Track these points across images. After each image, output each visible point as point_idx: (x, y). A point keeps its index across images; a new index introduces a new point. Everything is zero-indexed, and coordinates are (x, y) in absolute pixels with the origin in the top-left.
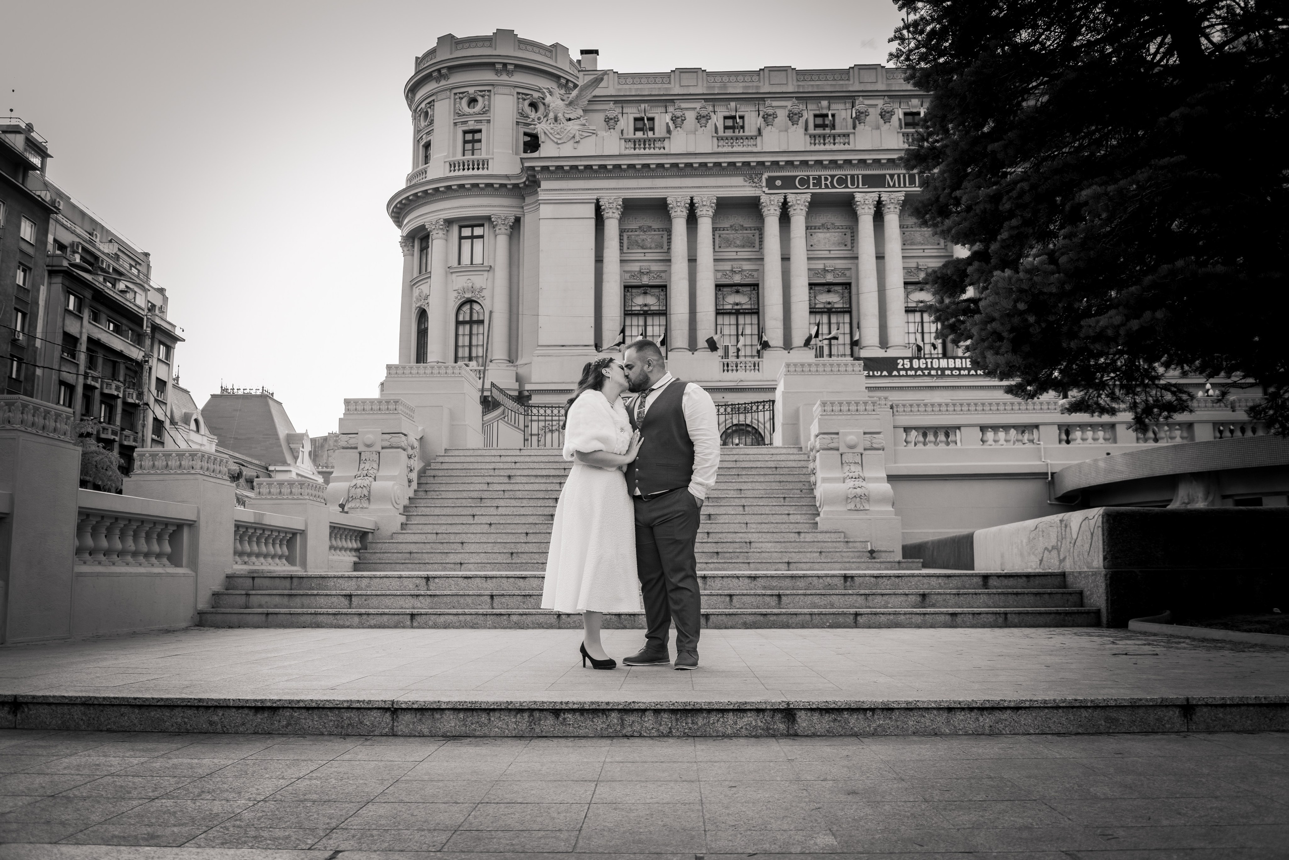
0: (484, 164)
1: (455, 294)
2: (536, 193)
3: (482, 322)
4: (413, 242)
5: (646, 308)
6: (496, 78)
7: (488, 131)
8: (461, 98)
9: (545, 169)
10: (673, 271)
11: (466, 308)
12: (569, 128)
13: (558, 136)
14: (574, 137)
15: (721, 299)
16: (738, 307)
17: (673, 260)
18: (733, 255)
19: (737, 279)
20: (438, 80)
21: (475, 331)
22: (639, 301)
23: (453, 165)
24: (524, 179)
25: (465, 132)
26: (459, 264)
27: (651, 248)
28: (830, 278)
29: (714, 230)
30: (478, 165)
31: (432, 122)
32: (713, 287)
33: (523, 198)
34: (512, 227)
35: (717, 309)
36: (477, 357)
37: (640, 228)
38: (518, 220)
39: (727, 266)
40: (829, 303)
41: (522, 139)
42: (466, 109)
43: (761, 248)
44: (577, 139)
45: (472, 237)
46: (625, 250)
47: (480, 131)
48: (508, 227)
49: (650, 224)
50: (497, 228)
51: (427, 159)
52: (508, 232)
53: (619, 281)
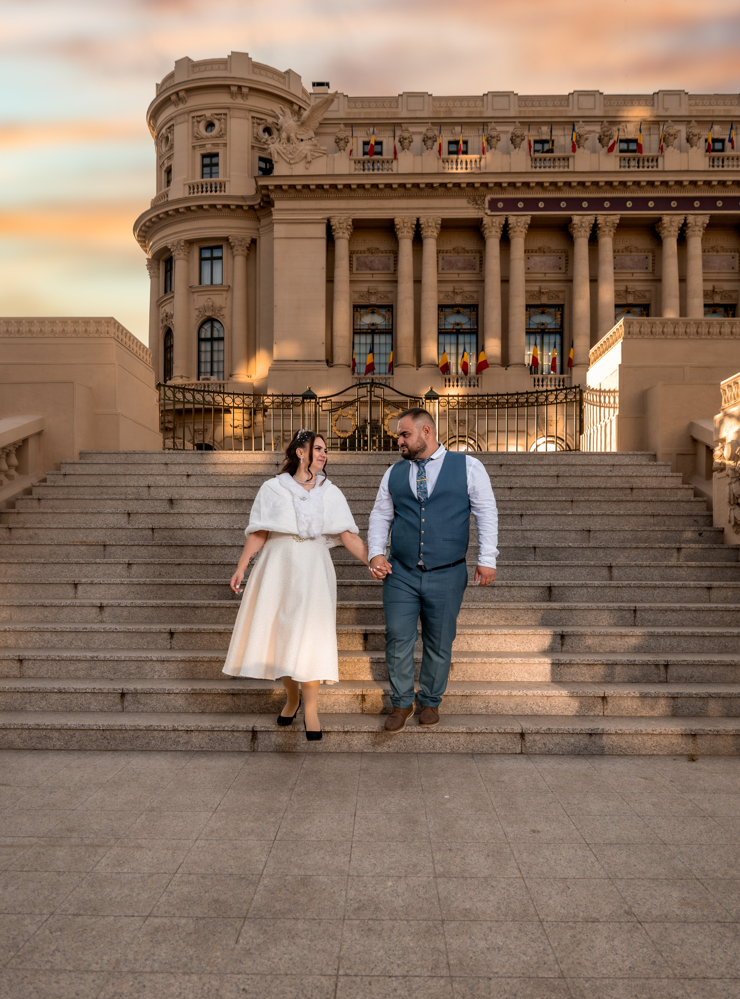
0: (222, 186)
1: (197, 313)
2: (270, 214)
3: (222, 339)
4: (159, 265)
5: (373, 327)
6: (231, 101)
7: (225, 154)
8: (199, 122)
9: (279, 187)
10: (399, 291)
11: (207, 327)
12: (301, 148)
13: (290, 156)
14: (306, 157)
15: (443, 320)
16: (459, 327)
17: (400, 280)
18: (455, 277)
19: (458, 300)
20: (176, 104)
21: (216, 347)
22: (367, 320)
23: (192, 187)
24: (259, 201)
25: (204, 156)
26: (200, 283)
27: (378, 270)
28: (544, 300)
29: (438, 252)
30: (216, 188)
31: (172, 147)
32: (436, 307)
33: (259, 220)
34: (248, 249)
35: (439, 329)
36: (218, 372)
37: (368, 249)
38: (254, 242)
39: (449, 288)
40: (543, 324)
41: (258, 164)
42: (204, 133)
43: (481, 271)
44: (309, 159)
45: (212, 259)
46: (354, 271)
47: (217, 155)
48: (245, 249)
49: (378, 247)
50: (235, 248)
51: (169, 182)
52: (246, 252)
53: (348, 300)
